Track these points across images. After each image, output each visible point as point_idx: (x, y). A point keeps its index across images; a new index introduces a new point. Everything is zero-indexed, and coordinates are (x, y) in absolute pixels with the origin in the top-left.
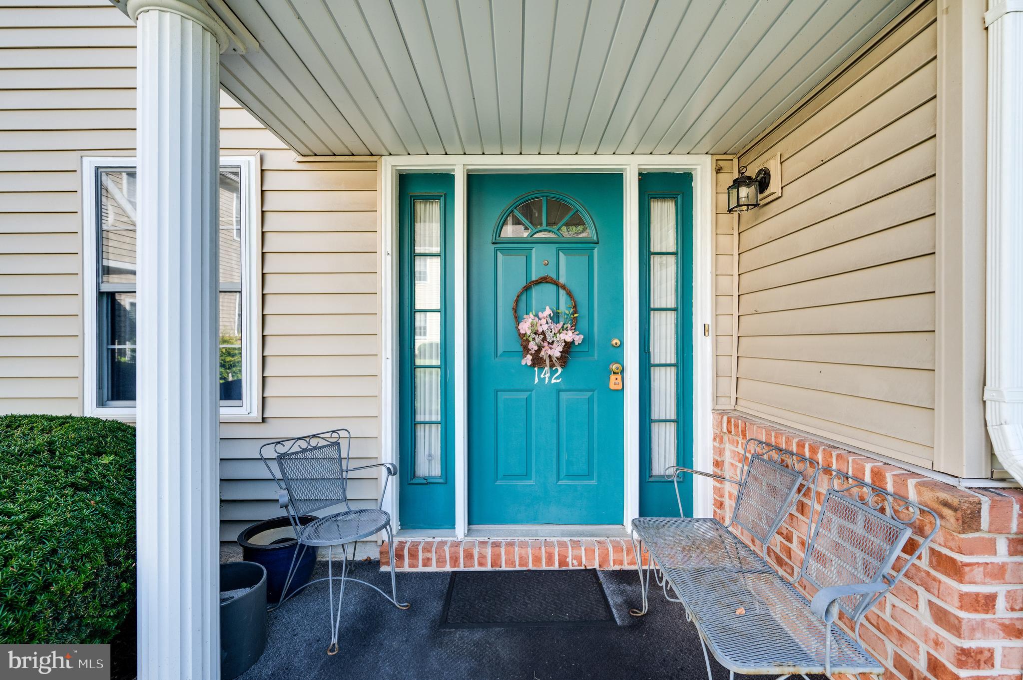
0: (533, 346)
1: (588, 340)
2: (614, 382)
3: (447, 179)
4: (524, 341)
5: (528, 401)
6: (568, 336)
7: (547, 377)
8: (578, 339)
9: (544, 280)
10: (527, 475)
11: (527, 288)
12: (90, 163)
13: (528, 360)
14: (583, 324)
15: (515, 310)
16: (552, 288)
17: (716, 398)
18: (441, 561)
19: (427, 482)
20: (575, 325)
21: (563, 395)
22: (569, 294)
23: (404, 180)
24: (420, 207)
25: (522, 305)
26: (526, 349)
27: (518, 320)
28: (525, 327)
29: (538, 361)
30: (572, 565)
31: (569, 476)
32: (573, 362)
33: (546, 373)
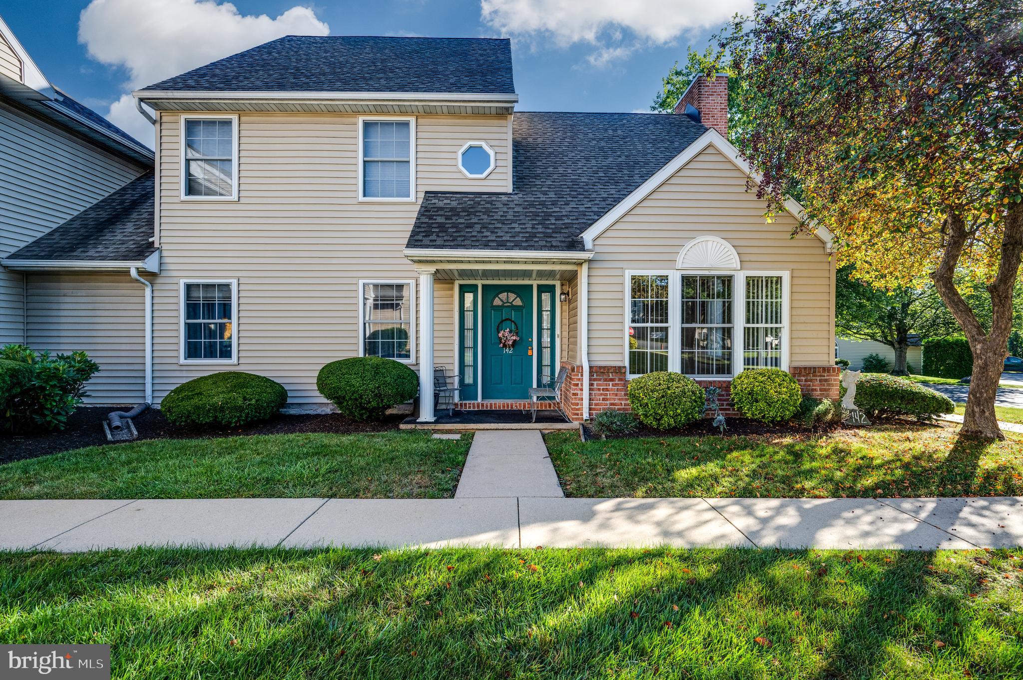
0: (504, 342)
1: (521, 339)
2: (530, 353)
3: (476, 286)
4: (500, 339)
5: (502, 359)
6: (514, 338)
7: (508, 351)
8: (518, 339)
9: (507, 319)
10: (501, 383)
11: (502, 321)
12: (361, 282)
13: (501, 345)
14: (520, 334)
15: (498, 329)
16: (509, 322)
17: (561, 358)
18: (474, 407)
19: (469, 385)
20: (517, 334)
21: (513, 357)
22: (515, 323)
23: (461, 286)
24: (466, 295)
25: (500, 328)
26: (501, 342)
27: (499, 332)
28: (500, 335)
29: (505, 346)
30: (514, 408)
31: (515, 384)
32: (516, 347)
33: (507, 350)
